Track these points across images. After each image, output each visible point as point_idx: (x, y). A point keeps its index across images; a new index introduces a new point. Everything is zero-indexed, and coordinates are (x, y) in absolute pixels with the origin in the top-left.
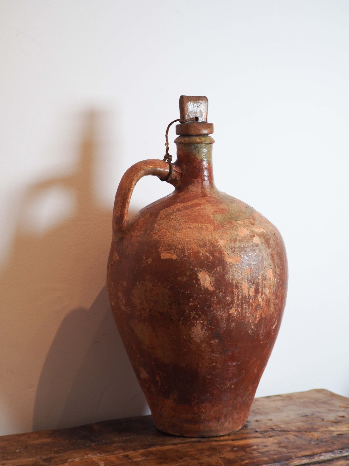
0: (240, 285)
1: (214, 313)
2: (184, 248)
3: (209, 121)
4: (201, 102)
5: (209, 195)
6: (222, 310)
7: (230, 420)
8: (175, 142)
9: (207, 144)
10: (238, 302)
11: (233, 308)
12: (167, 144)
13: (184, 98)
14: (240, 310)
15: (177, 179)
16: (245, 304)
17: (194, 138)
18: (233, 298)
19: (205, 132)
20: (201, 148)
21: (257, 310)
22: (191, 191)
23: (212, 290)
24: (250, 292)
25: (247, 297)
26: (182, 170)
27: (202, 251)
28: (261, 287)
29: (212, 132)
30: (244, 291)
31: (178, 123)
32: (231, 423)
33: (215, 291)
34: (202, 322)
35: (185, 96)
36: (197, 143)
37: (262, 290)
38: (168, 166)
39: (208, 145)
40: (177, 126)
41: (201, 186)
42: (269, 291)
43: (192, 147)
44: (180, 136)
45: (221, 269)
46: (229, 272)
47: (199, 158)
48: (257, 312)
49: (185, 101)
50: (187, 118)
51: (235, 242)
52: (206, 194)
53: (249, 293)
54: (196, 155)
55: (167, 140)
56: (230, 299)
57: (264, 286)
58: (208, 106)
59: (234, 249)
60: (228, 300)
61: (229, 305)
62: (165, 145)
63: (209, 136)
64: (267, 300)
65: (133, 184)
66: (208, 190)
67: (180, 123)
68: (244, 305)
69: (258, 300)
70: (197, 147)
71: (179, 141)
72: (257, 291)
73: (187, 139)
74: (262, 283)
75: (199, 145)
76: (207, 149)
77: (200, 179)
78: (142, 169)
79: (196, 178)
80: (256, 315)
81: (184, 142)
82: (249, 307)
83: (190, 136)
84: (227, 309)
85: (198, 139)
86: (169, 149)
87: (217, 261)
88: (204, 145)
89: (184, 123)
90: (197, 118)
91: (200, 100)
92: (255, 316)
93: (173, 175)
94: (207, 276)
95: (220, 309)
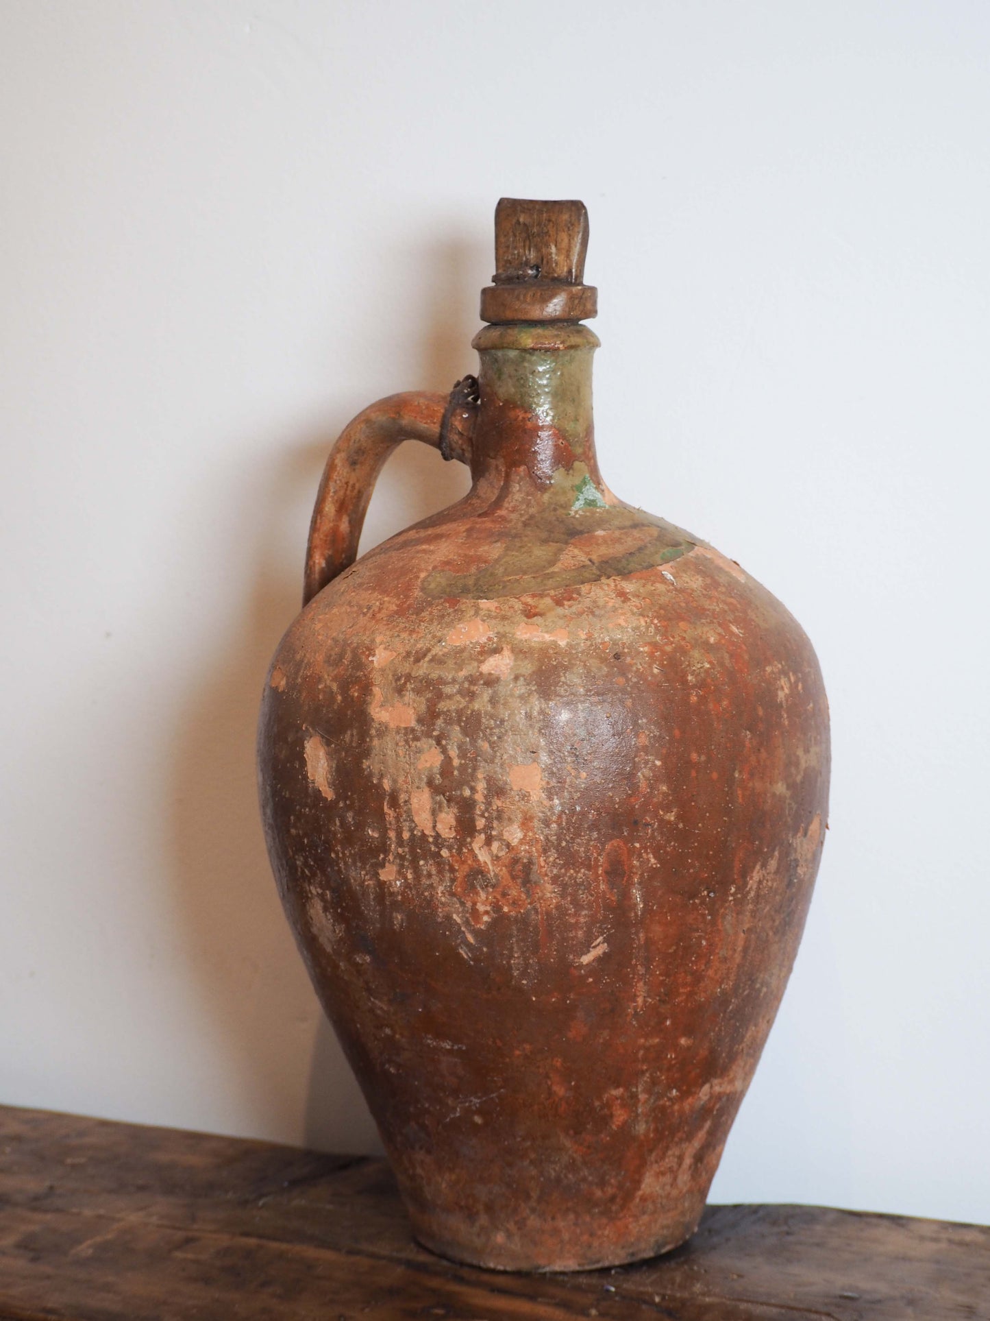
0: (403, 797)
1: (339, 871)
2: (303, 661)
6: (359, 865)
7: (511, 1226)
10: (400, 850)
11: (387, 864)
14: (410, 876)
16: (425, 859)
18: (384, 835)
21: (473, 887)
23: (329, 799)
24: (439, 826)
25: (431, 840)
27: (326, 677)
28: (482, 816)
30: (416, 819)
32: (517, 1239)
33: (336, 802)
34: (320, 891)
37: (489, 827)
42: (525, 836)
45: (355, 739)
46: (374, 752)
48: (477, 893)
51: (417, 660)
53: (434, 827)
54: (493, 383)
56: (376, 835)
57: (495, 814)
59: (405, 683)
60: (372, 837)
61: (374, 854)
64: (515, 861)
68: (422, 863)
69: (475, 856)
72: (466, 827)
74: (489, 804)
79: (495, 455)
80: (474, 904)
82: (440, 872)
84: (373, 865)
87: (349, 712)
92: (469, 904)
94: (322, 754)
95: (354, 863)
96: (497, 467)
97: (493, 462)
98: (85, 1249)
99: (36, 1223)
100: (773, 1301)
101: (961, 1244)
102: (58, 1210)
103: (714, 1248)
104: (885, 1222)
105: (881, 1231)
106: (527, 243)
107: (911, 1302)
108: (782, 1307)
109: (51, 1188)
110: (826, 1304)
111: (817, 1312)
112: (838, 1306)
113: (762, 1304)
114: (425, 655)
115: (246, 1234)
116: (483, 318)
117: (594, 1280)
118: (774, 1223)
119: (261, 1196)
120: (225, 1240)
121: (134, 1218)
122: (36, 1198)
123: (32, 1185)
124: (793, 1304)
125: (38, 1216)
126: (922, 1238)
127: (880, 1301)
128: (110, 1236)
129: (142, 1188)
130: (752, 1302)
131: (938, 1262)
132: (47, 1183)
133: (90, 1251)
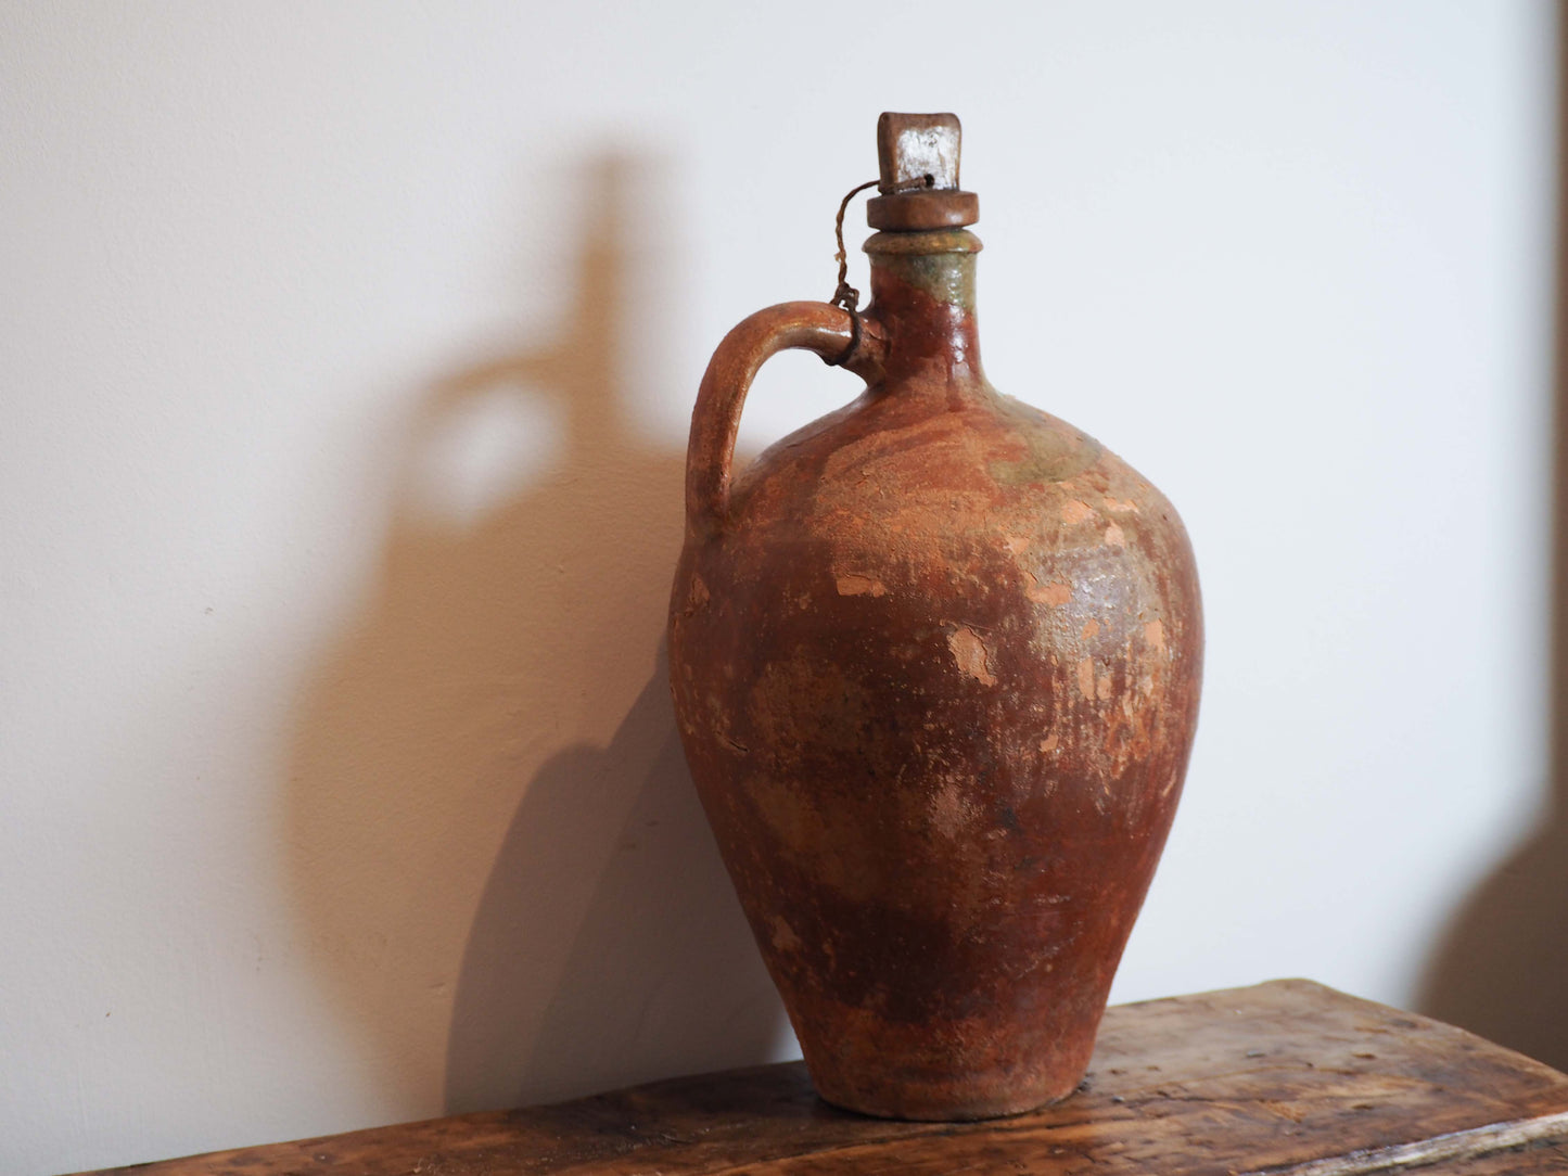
0: (1070, 669)
1: (995, 752)
2: (906, 563)
3: (964, 187)
4: (939, 129)
5: (971, 406)
6: (1019, 742)
7: (1041, 1066)
8: (867, 248)
9: (963, 254)
10: (1065, 720)
11: (1050, 735)
12: (842, 255)
13: (892, 119)
14: (1070, 742)
15: (875, 358)
16: (1086, 724)
17: (923, 238)
18: (1050, 708)
19: (955, 218)
20: (943, 266)
21: (1119, 741)
22: (916, 394)
23: (990, 685)
24: (1100, 689)
25: (1092, 704)
26: (890, 331)
27: (958, 572)
28: (1130, 674)
29: (973, 219)
30: (1081, 687)
31: (874, 193)
32: (1043, 1079)
33: (999, 686)
34: (960, 778)
35: (896, 114)
36: (933, 254)
37: (1134, 683)
38: (848, 321)
39: (965, 257)
40: (872, 204)
41: (946, 380)
42: (1154, 686)
43: (919, 264)
44: (878, 231)
45: (1016, 623)
46: (1038, 632)
47: (939, 296)
48: (1120, 747)
49: (894, 127)
50: (900, 180)
52: (961, 402)
53: (1095, 691)
54: (930, 287)
55: (841, 244)
56: (1041, 710)
57: (1137, 670)
58: (960, 142)
59: (1053, 564)
60: (1038, 713)
61: (1039, 727)
62: (837, 259)
63: (967, 232)
64: (1147, 710)
65: (748, 375)
66: (968, 390)
67: (880, 194)
68: (1082, 727)
69: (1123, 713)
70: (933, 265)
71: (878, 247)
72: (1119, 687)
73: (902, 242)
74: (1134, 661)
75: (939, 259)
76: (961, 271)
77: (943, 358)
78: (772, 333)
79: (930, 354)
80: (1117, 757)
81: (894, 251)
82: (1096, 733)
83: (911, 231)
84: (1034, 740)
85: (935, 242)
86: (848, 270)
87: (1003, 600)
88: (953, 257)
89: (893, 193)
90: (929, 179)
91: (938, 124)
92: (1113, 758)
93: (862, 349)
94: (975, 644)
95: (1014, 741)
96: (936, 366)
97: (930, 361)
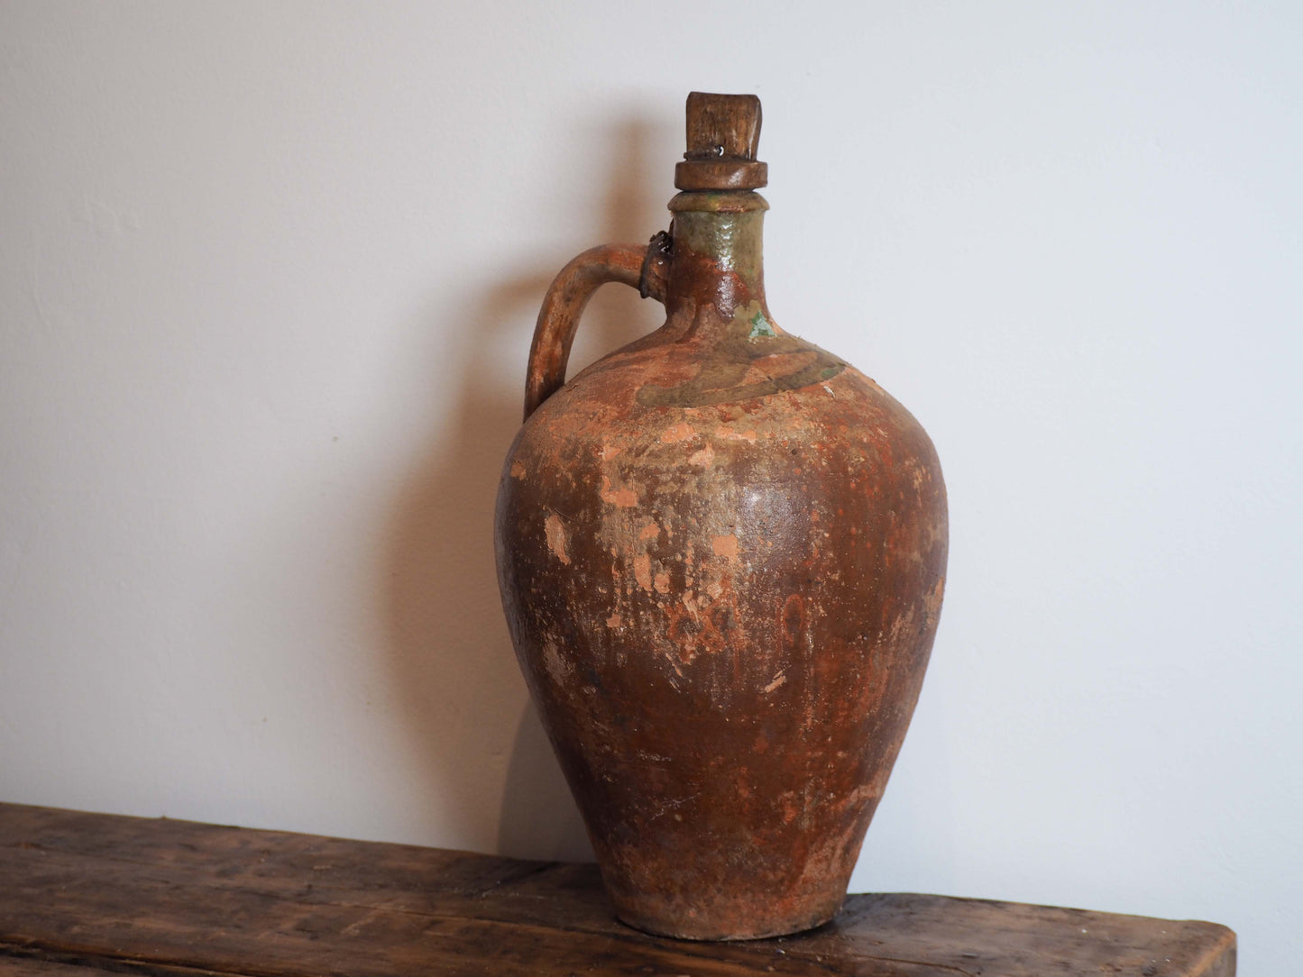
0: (627, 562)
1: (573, 620)
2: (540, 456)
6: (590, 615)
10: (624, 603)
11: (613, 615)
14: (631, 624)
16: (644, 610)
18: (611, 592)
21: (682, 632)
23: (566, 564)
24: (656, 584)
25: (649, 595)
26: (669, 273)
27: (562, 468)
28: (691, 576)
30: (638, 579)
32: (706, 913)
33: (572, 566)
34: (555, 637)
37: (696, 584)
41: (692, 317)
42: (724, 591)
45: (588, 516)
46: (604, 527)
48: (686, 637)
51: (638, 455)
53: (652, 585)
56: (605, 592)
57: (701, 574)
59: (629, 472)
60: (602, 594)
61: (602, 607)
64: (716, 611)
68: (641, 613)
69: (685, 607)
72: (678, 585)
74: (696, 566)
80: (683, 645)
82: (656, 620)
84: (600, 616)
87: (583, 496)
92: (679, 646)
94: (559, 528)
95: (586, 613)
96: (689, 304)
97: (686, 300)
98: (352, 930)
99: (305, 913)
100: (911, 959)
101: (1050, 920)
102: (321, 903)
103: (855, 923)
104: (988, 906)
105: (984, 911)
106: (713, 128)
107: (1019, 960)
108: (918, 963)
109: (310, 887)
110: (953, 962)
111: (947, 967)
112: (962, 962)
113: (902, 961)
114: (644, 451)
115: (480, 918)
116: (677, 186)
117: (767, 946)
118: (899, 906)
119: (482, 891)
120: (463, 922)
121: (386, 907)
122: (300, 895)
123: (295, 885)
124: (926, 961)
125: (307, 908)
126: (1018, 916)
127: (994, 959)
128: (369, 921)
129: (382, 886)
130: (894, 960)
131: (1034, 933)
132: (306, 883)
133: (357, 931)
